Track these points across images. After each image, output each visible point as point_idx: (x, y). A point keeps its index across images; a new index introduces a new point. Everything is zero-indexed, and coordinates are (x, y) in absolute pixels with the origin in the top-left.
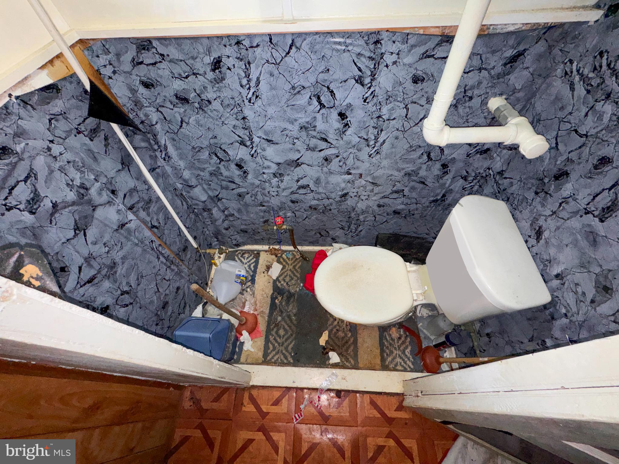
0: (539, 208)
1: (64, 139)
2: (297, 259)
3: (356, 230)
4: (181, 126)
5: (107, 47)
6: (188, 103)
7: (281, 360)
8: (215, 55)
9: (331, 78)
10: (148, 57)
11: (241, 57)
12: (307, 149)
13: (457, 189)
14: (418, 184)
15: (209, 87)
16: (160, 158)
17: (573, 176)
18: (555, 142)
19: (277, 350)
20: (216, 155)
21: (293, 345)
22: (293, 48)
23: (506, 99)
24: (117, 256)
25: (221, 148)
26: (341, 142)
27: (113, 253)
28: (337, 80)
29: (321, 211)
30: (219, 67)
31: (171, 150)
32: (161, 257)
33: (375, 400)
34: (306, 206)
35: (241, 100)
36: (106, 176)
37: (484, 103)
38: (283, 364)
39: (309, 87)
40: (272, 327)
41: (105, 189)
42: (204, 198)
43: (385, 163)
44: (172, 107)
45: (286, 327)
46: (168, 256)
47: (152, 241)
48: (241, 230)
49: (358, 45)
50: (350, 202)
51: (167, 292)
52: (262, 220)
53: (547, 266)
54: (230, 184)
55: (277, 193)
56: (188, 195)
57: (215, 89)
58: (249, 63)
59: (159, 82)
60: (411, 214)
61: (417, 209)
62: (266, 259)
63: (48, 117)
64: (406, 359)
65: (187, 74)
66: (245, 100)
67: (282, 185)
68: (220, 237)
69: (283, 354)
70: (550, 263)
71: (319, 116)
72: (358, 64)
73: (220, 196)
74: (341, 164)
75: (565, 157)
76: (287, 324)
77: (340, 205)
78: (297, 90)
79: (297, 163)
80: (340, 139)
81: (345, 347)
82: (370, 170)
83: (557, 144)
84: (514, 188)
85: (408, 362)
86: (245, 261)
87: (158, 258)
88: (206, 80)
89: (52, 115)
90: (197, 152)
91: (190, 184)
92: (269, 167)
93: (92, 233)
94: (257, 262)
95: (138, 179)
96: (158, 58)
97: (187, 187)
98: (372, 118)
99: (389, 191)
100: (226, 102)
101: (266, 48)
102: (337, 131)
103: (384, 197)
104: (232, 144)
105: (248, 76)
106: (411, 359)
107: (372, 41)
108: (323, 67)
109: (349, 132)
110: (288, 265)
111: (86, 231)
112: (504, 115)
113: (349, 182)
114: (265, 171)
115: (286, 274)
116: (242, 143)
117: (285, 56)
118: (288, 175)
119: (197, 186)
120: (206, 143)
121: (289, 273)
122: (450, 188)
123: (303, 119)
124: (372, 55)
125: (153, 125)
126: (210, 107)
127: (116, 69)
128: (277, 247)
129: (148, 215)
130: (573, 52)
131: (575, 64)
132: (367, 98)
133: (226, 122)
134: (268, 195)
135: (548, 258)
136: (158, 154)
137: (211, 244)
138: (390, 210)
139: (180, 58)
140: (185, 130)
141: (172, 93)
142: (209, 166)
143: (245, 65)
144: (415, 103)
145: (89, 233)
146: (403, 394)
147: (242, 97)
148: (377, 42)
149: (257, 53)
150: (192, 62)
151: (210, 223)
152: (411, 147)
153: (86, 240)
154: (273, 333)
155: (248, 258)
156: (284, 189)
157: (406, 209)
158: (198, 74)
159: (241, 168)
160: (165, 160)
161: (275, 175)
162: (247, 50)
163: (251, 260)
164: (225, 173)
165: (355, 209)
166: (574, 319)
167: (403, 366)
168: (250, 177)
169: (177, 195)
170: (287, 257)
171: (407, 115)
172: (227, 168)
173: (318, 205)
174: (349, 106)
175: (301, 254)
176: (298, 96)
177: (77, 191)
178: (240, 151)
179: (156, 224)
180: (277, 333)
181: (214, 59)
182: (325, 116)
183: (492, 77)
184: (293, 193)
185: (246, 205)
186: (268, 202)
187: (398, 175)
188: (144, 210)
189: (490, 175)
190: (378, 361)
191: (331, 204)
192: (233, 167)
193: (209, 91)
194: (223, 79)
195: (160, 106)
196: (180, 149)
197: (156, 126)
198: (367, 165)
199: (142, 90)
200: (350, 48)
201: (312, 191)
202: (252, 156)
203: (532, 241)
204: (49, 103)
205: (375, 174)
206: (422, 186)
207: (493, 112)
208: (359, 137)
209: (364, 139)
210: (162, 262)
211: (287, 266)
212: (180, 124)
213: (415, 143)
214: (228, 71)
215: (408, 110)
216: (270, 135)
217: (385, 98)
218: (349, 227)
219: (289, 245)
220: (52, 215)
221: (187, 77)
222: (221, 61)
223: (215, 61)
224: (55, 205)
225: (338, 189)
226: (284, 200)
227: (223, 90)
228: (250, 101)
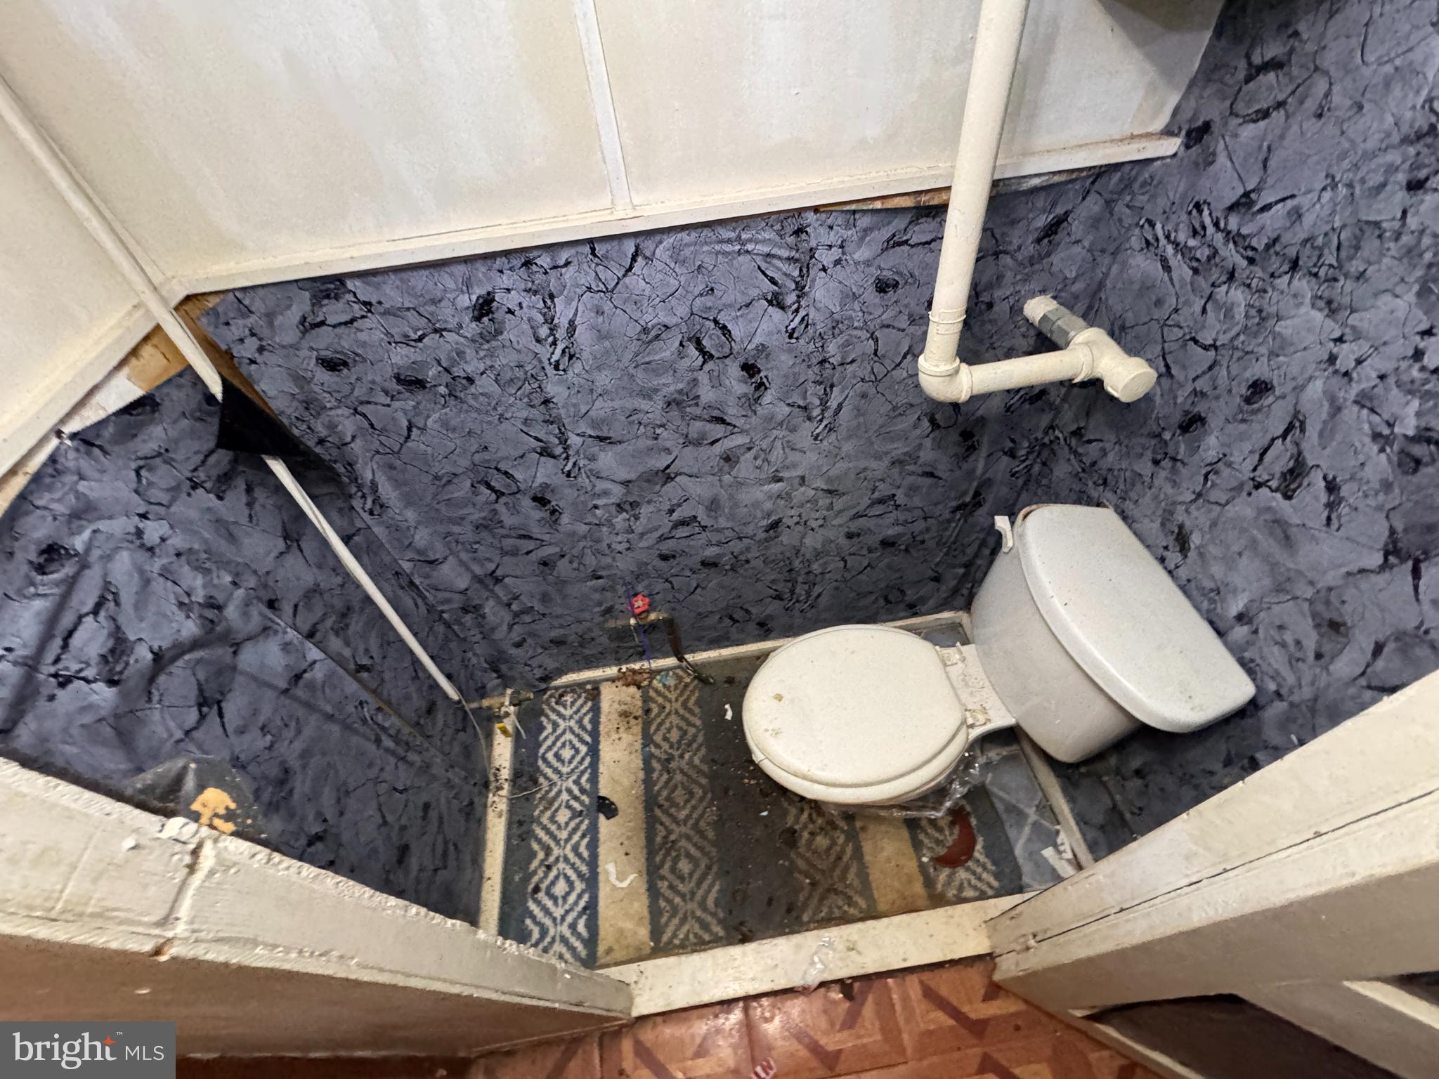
0: (1169, 490)
1: (168, 507)
2: (687, 685)
3: (808, 594)
4: (409, 437)
5: (246, 302)
6: (424, 387)
7: (696, 935)
8: (479, 291)
9: (719, 304)
10: (335, 311)
11: (534, 288)
12: (685, 445)
13: (999, 476)
14: (920, 479)
15: (468, 351)
16: (361, 511)
17: (1214, 422)
18: (1162, 364)
19: (680, 915)
20: (489, 486)
21: (720, 891)
22: (640, 259)
23: (1054, 298)
24: (290, 751)
25: (498, 469)
26: (754, 420)
27: (282, 747)
28: (730, 306)
29: (727, 567)
30: (490, 311)
31: (387, 491)
32: (384, 737)
33: (932, 984)
34: (694, 561)
35: (539, 367)
36: (255, 572)
37: (1017, 310)
38: (701, 945)
39: (677, 325)
40: (658, 859)
41: (255, 601)
42: (462, 583)
43: (848, 447)
44: (388, 401)
45: (693, 851)
46: (399, 731)
47: (361, 703)
48: (551, 641)
49: (764, 241)
50: (787, 538)
51: (404, 821)
52: (597, 609)
53: (1215, 602)
54: (522, 541)
55: (627, 545)
56: (428, 582)
57: (482, 354)
58: (552, 297)
59: (357, 355)
60: (916, 542)
61: (928, 530)
62: (617, 698)
63: (134, 465)
64: (979, 870)
65: (420, 333)
66: (548, 368)
67: (639, 527)
68: (504, 668)
69: (699, 920)
70: (1219, 593)
71: (703, 377)
72: (768, 272)
73: (499, 573)
74: (759, 462)
75: (1189, 388)
76: (695, 845)
77: (767, 548)
78: (653, 333)
79: (666, 476)
80: (750, 413)
81: (838, 872)
82: (819, 467)
83: (1167, 366)
84: (1111, 457)
85: (985, 875)
86: (568, 713)
87: (378, 741)
88: (462, 340)
89: (141, 459)
90: (444, 485)
91: (432, 557)
92: (606, 493)
93: (234, 707)
94: (596, 710)
95: (320, 567)
96: (358, 310)
97: (425, 565)
98: (809, 366)
99: (866, 501)
100: (508, 375)
101: (585, 266)
102: (743, 400)
103: (858, 516)
104: (522, 457)
105: (549, 320)
106: (990, 866)
107: (789, 229)
108: (702, 287)
109: (768, 398)
110: (670, 701)
111: (223, 704)
112: (1059, 327)
113: (779, 496)
114: (599, 502)
115: (667, 725)
116: (546, 452)
117: (624, 276)
118: (649, 502)
119: (445, 558)
120: (464, 463)
121: (674, 719)
122: (987, 475)
123: (671, 385)
124: (793, 253)
125: (346, 444)
126: (472, 390)
127: (264, 343)
128: (636, 666)
129: (347, 644)
130: (1148, 207)
131: (1158, 226)
132: (794, 330)
133: (508, 415)
134: (607, 552)
135: (1212, 585)
136: (357, 503)
137: (484, 687)
138: (874, 540)
139: (407, 305)
140: (417, 443)
141: (389, 372)
142: (472, 510)
143: (545, 302)
144: (888, 326)
145: (230, 708)
146: (990, 955)
147: (540, 361)
148: (799, 231)
149: (567, 276)
150: (432, 308)
151: (479, 637)
152: (895, 408)
153: (223, 725)
154: (665, 871)
155: (573, 703)
156: (642, 535)
157: (905, 534)
158: (445, 329)
159: (544, 505)
160: (371, 513)
161: (620, 507)
162: (546, 273)
163: (582, 706)
164: (508, 519)
165: (799, 551)
166: (1296, 698)
167: (975, 888)
168: (565, 519)
169: (402, 588)
170: (664, 685)
171: (876, 351)
172: (514, 509)
173: (720, 556)
174: (762, 348)
175: (695, 671)
176: (656, 344)
177: (201, 616)
178: (541, 470)
179: (365, 661)
180: (673, 870)
181: (478, 298)
182: (716, 374)
183: (1021, 264)
184: (662, 538)
185: (562, 583)
186: (609, 567)
187: (879, 467)
188: (337, 634)
189: (1058, 438)
190: (918, 888)
191: (748, 549)
192: (526, 503)
193: (468, 358)
194: (499, 332)
195: (362, 403)
196: (405, 483)
197: (352, 445)
198: (812, 457)
199: (323, 375)
200: (750, 247)
201: (704, 528)
202: (568, 475)
203: (1174, 557)
204: (135, 436)
205: (831, 473)
206: (929, 481)
207: (1036, 323)
208: (788, 405)
209: (799, 407)
210: (387, 750)
211: (668, 705)
212: (405, 433)
213: (901, 400)
214: (510, 316)
215: (876, 341)
216: (605, 428)
217: (830, 326)
218: (792, 592)
219: (666, 656)
220: (152, 679)
221: (420, 339)
222: (493, 300)
223: (481, 301)
224: (158, 656)
225: (759, 515)
226: (644, 557)
227: (500, 352)
228: (557, 368)
